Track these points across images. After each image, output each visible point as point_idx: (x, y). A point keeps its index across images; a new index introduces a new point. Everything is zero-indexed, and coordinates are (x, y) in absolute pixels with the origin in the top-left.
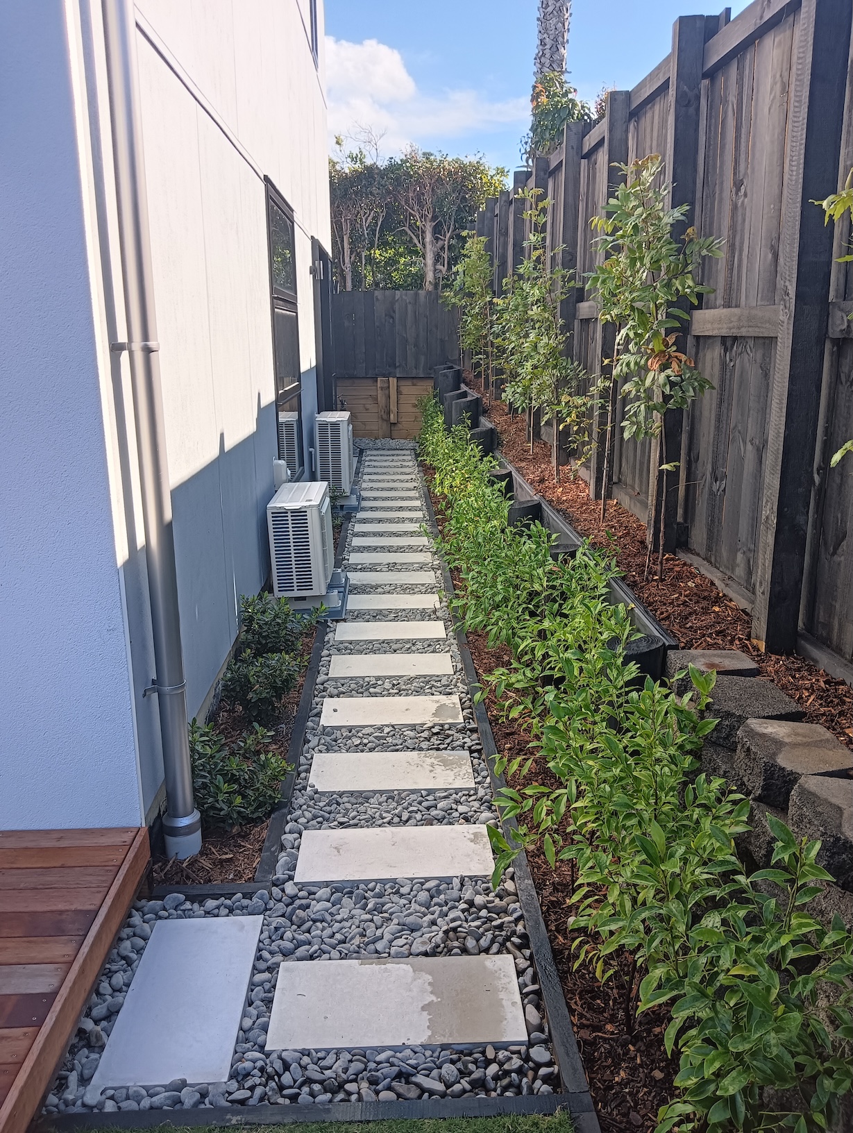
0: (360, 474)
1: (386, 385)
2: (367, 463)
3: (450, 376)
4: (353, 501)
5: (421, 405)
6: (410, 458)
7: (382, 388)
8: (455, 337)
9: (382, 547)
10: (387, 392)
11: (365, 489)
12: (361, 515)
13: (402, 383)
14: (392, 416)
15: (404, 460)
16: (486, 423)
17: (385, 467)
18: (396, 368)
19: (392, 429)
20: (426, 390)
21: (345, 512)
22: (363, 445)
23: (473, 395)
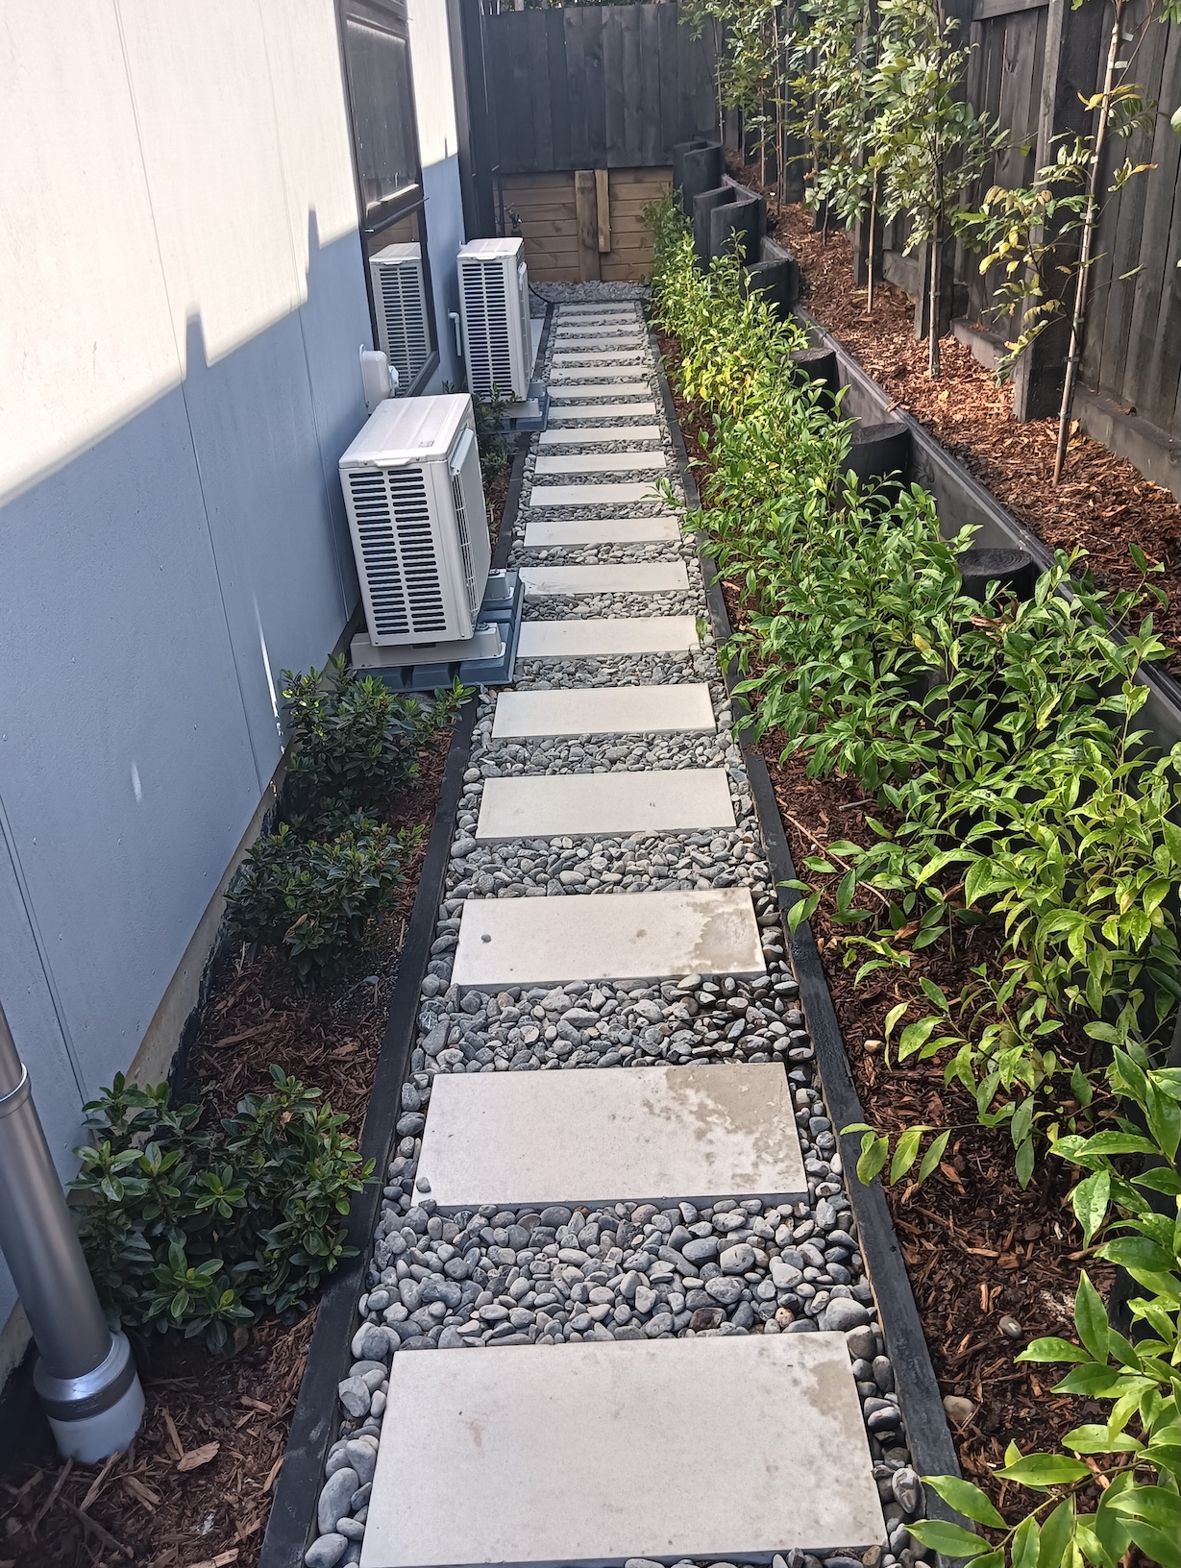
0: (547, 353)
1: (589, 184)
2: (560, 331)
3: (703, 160)
4: (534, 411)
5: (650, 217)
6: (633, 316)
7: (583, 190)
8: (709, 89)
9: (586, 507)
10: (592, 196)
11: (555, 383)
12: (549, 437)
13: (618, 179)
14: (601, 240)
15: (624, 322)
16: (775, 251)
17: (591, 336)
18: (605, 150)
19: (601, 263)
20: (660, 190)
21: (518, 433)
22: (553, 294)
23: (747, 196)
